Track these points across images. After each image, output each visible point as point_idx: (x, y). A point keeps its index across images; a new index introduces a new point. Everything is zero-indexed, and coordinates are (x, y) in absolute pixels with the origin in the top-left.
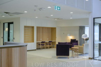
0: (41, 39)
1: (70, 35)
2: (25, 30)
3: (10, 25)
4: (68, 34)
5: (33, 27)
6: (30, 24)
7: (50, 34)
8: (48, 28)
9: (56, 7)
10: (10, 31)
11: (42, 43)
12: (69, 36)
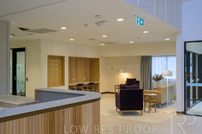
0: (74, 79)
1: (125, 72)
2: (49, 63)
3: (17, 53)
4: (121, 70)
5: (62, 58)
6: (57, 52)
7: (88, 69)
8: (85, 59)
9: (139, 19)
10: (18, 65)
11: (78, 87)
12: (122, 73)
